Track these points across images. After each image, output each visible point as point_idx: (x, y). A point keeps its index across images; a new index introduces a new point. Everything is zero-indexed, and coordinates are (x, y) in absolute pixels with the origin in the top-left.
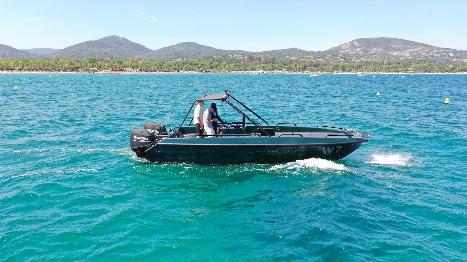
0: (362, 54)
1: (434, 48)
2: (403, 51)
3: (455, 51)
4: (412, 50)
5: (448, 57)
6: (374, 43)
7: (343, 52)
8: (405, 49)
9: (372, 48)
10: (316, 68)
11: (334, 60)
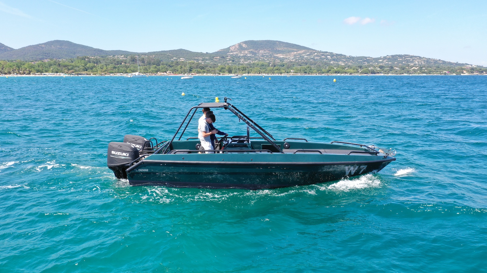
0: (251, 56)
1: (314, 51)
2: (288, 54)
3: (332, 54)
4: (295, 53)
5: (327, 60)
6: (261, 45)
7: (232, 53)
8: (289, 52)
9: (259, 51)
10: (203, 70)
11: (223, 62)
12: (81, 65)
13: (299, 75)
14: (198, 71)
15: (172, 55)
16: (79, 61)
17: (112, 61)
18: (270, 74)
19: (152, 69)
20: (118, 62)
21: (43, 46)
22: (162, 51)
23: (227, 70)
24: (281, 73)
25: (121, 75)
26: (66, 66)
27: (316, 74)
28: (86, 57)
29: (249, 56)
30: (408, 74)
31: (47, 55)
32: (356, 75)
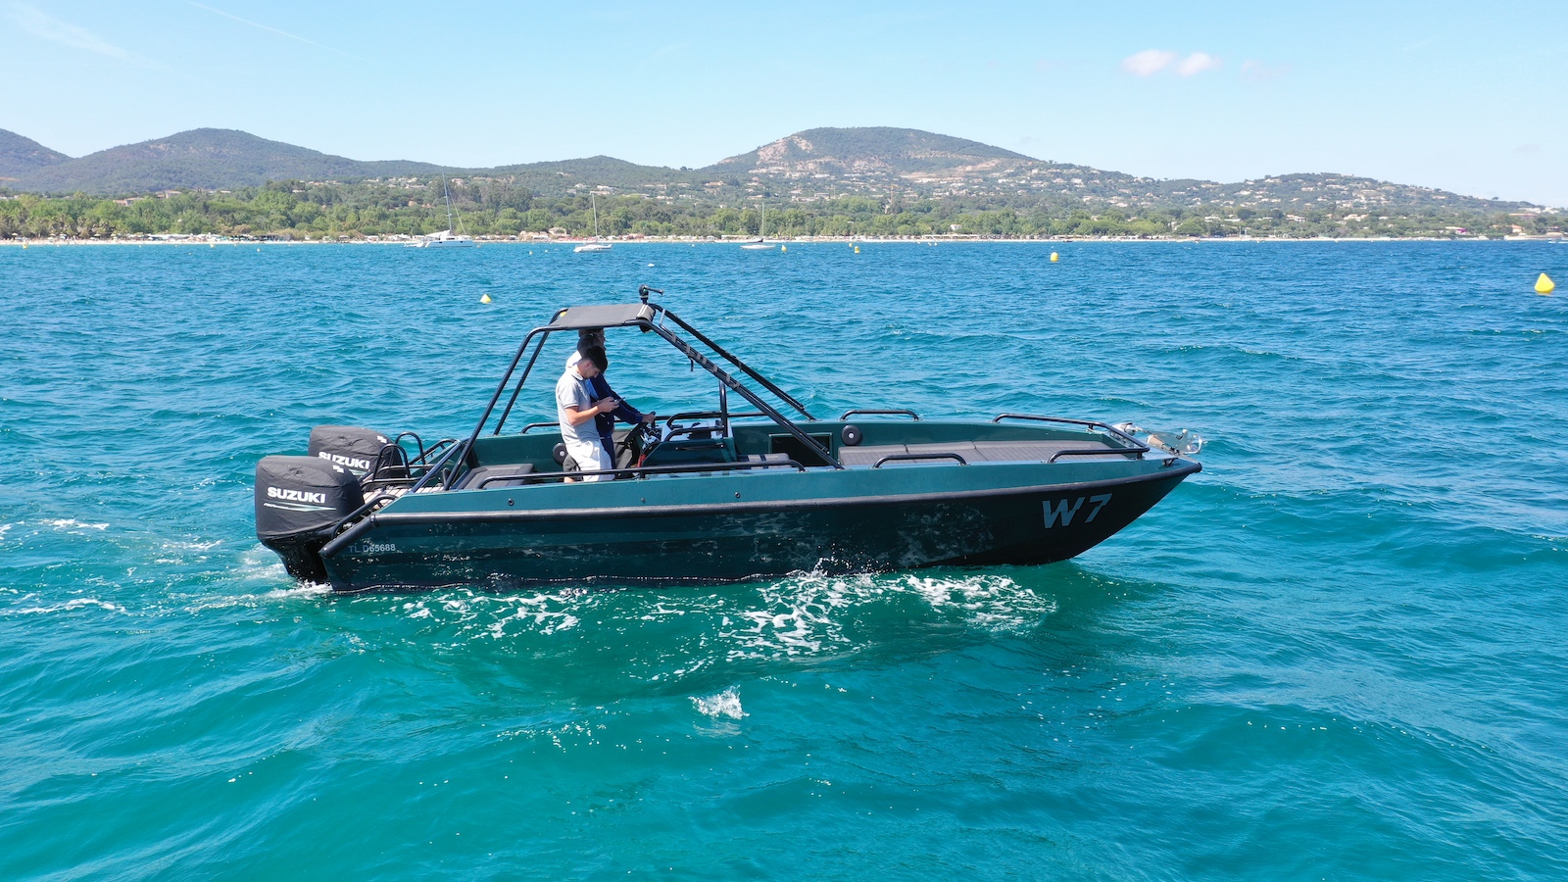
0: (824, 179)
1: (1030, 163)
2: (945, 172)
3: (1087, 173)
4: (969, 168)
5: (1070, 190)
6: (860, 144)
7: (764, 171)
8: (950, 165)
9: (853, 161)
10: (665, 224)
11: (734, 198)
12: (275, 208)
13: (976, 239)
14: (649, 227)
15: (570, 175)
16: (270, 197)
17: (375, 195)
18: (882, 237)
19: (502, 221)
20: (395, 198)
21: (161, 147)
22: (540, 164)
23: (745, 224)
24: (918, 234)
25: (403, 239)
26: (228, 212)
27: (1032, 238)
28: (293, 183)
29: (820, 179)
30: (1330, 236)
31: (172, 175)
32: (1162, 238)
